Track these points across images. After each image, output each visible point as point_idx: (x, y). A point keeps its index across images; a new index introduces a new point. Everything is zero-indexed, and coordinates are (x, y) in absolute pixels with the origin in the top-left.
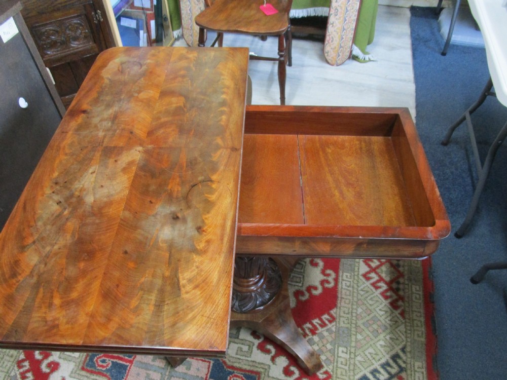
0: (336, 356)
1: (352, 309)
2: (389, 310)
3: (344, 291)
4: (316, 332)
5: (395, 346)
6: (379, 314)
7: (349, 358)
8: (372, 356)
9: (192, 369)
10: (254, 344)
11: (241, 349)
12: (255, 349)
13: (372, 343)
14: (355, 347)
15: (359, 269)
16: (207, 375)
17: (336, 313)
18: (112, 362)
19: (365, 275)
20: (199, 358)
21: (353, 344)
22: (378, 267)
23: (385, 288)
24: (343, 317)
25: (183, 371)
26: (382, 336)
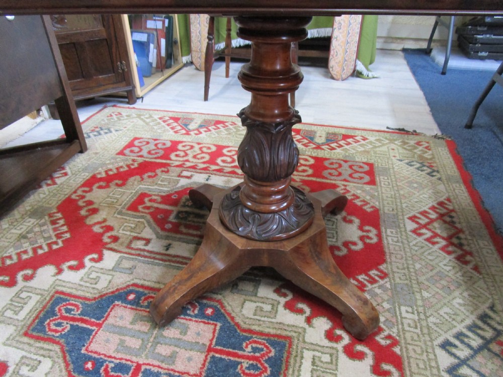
0: (399, 317)
1: (408, 264)
2: (456, 265)
3: (391, 247)
4: (365, 289)
5: (480, 304)
6: (446, 270)
7: (418, 320)
8: (450, 317)
9: (189, 333)
10: (279, 303)
11: (261, 309)
12: (281, 308)
13: (446, 301)
14: (424, 306)
15: (404, 225)
16: (211, 340)
17: (387, 268)
18: (71, 325)
19: (414, 231)
20: (200, 320)
21: (420, 303)
22: (428, 224)
23: (443, 243)
24: (398, 273)
25: (176, 336)
26: (457, 293)
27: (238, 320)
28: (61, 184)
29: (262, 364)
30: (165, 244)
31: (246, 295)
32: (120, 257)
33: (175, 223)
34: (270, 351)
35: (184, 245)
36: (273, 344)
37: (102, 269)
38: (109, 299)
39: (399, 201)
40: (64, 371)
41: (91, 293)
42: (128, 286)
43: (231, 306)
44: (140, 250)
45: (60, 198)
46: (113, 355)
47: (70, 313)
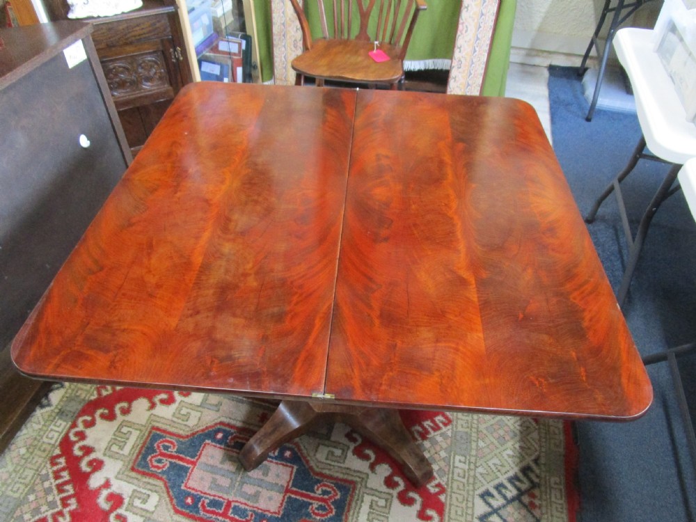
0: (452, 467)
4: (427, 436)
5: (526, 457)
7: (468, 470)
8: (497, 468)
9: (270, 474)
10: (348, 448)
11: (332, 454)
12: (350, 454)
13: (497, 452)
14: (476, 456)
16: (288, 482)
17: (453, 414)
18: (170, 462)
20: (279, 462)
21: (474, 453)
24: (462, 419)
25: (259, 477)
26: (510, 444)
27: (312, 464)
29: (329, 506)
31: (320, 439)
34: (337, 494)
36: (340, 488)
37: (191, 404)
38: (200, 437)
40: (169, 504)
41: (184, 431)
42: (216, 424)
43: (306, 449)
46: (208, 492)
47: (167, 450)
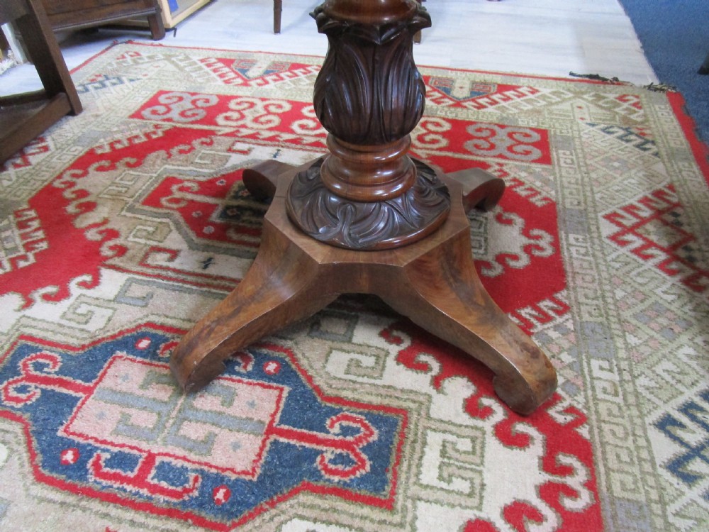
0: (588, 378)
1: (603, 291)
2: (684, 293)
3: (576, 263)
4: (532, 331)
6: (666, 301)
7: (620, 381)
8: (673, 378)
9: (236, 403)
10: (388, 353)
11: (358, 364)
12: (391, 362)
13: (666, 351)
14: (629, 359)
15: (598, 228)
16: (273, 416)
17: (568, 297)
18: (42, 390)
19: (614, 238)
20: (255, 382)
21: (622, 354)
22: (637, 226)
23: (662, 256)
24: (587, 304)
25: (215, 408)
26: (684, 338)
27: (319, 381)
28: (38, 164)
29: (356, 455)
30: (202, 259)
31: (333, 341)
32: (128, 280)
33: (221, 224)
34: (372, 433)
35: (234, 259)
36: (376, 421)
37: (97, 299)
38: (106, 347)
39: (588, 189)
40: (27, 464)
41: (78, 338)
42: (139, 326)
43: (308, 358)
44: (161, 267)
45: (35, 187)
46: (109, 439)
47: (41, 371)
